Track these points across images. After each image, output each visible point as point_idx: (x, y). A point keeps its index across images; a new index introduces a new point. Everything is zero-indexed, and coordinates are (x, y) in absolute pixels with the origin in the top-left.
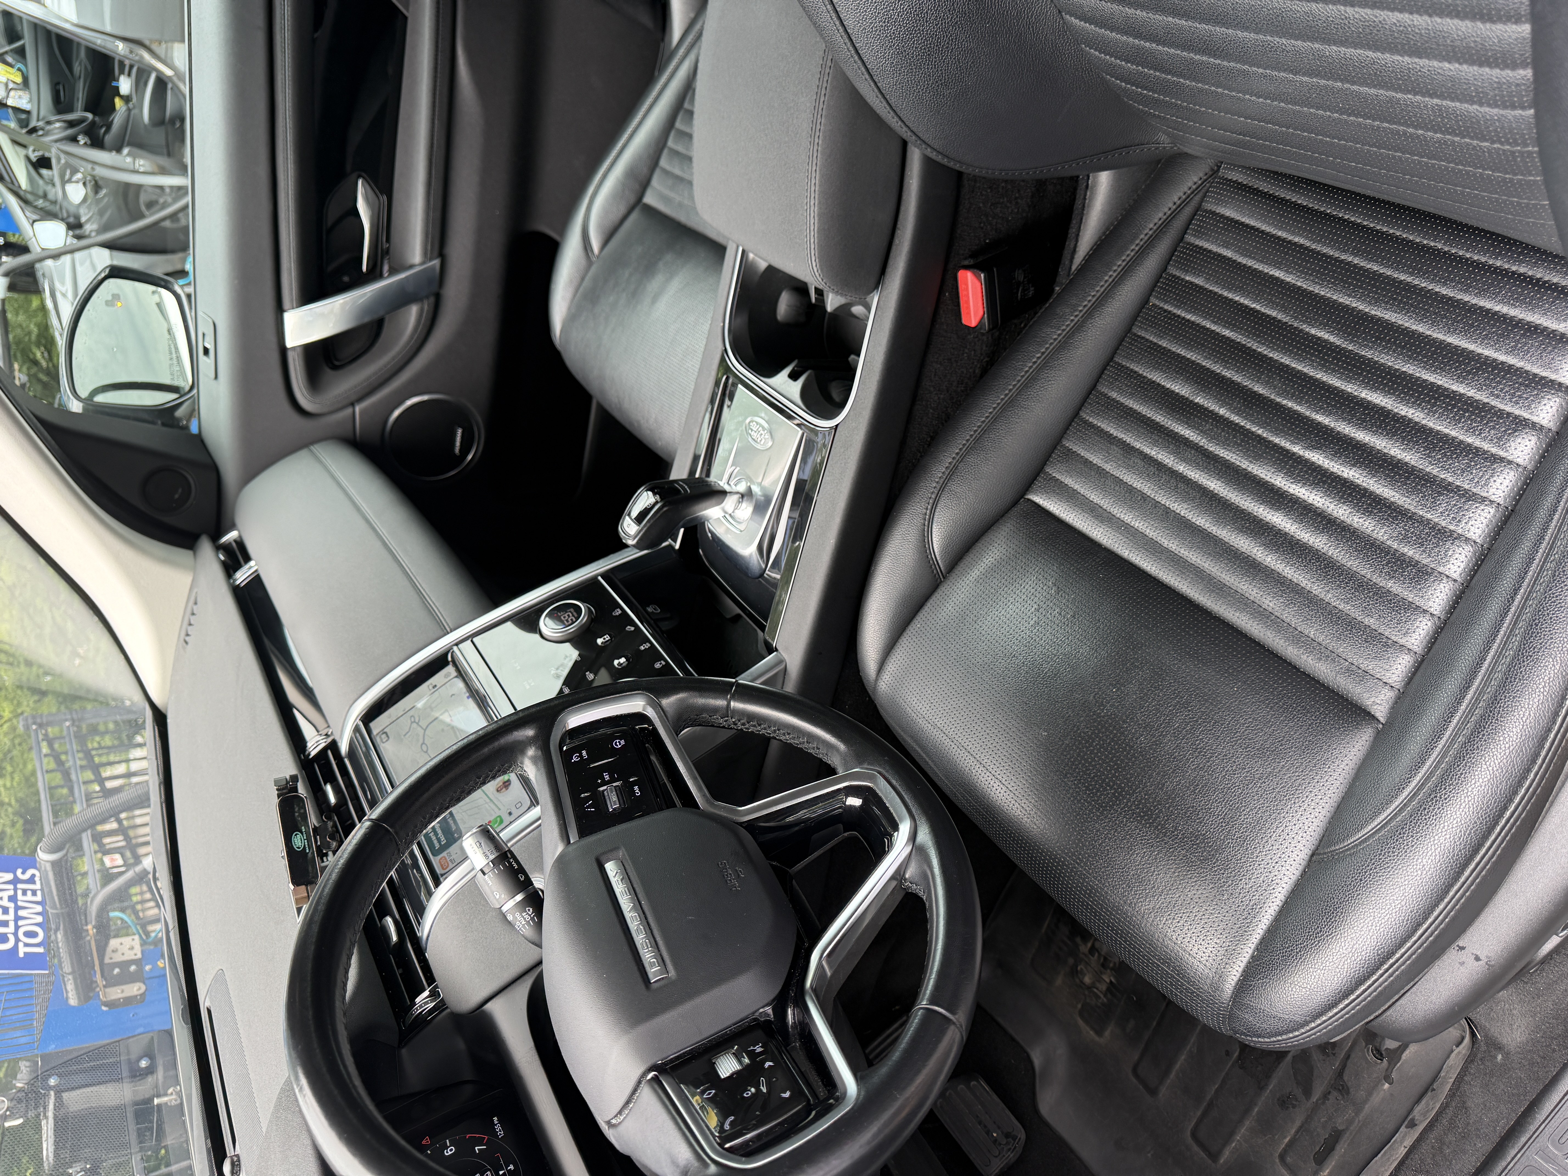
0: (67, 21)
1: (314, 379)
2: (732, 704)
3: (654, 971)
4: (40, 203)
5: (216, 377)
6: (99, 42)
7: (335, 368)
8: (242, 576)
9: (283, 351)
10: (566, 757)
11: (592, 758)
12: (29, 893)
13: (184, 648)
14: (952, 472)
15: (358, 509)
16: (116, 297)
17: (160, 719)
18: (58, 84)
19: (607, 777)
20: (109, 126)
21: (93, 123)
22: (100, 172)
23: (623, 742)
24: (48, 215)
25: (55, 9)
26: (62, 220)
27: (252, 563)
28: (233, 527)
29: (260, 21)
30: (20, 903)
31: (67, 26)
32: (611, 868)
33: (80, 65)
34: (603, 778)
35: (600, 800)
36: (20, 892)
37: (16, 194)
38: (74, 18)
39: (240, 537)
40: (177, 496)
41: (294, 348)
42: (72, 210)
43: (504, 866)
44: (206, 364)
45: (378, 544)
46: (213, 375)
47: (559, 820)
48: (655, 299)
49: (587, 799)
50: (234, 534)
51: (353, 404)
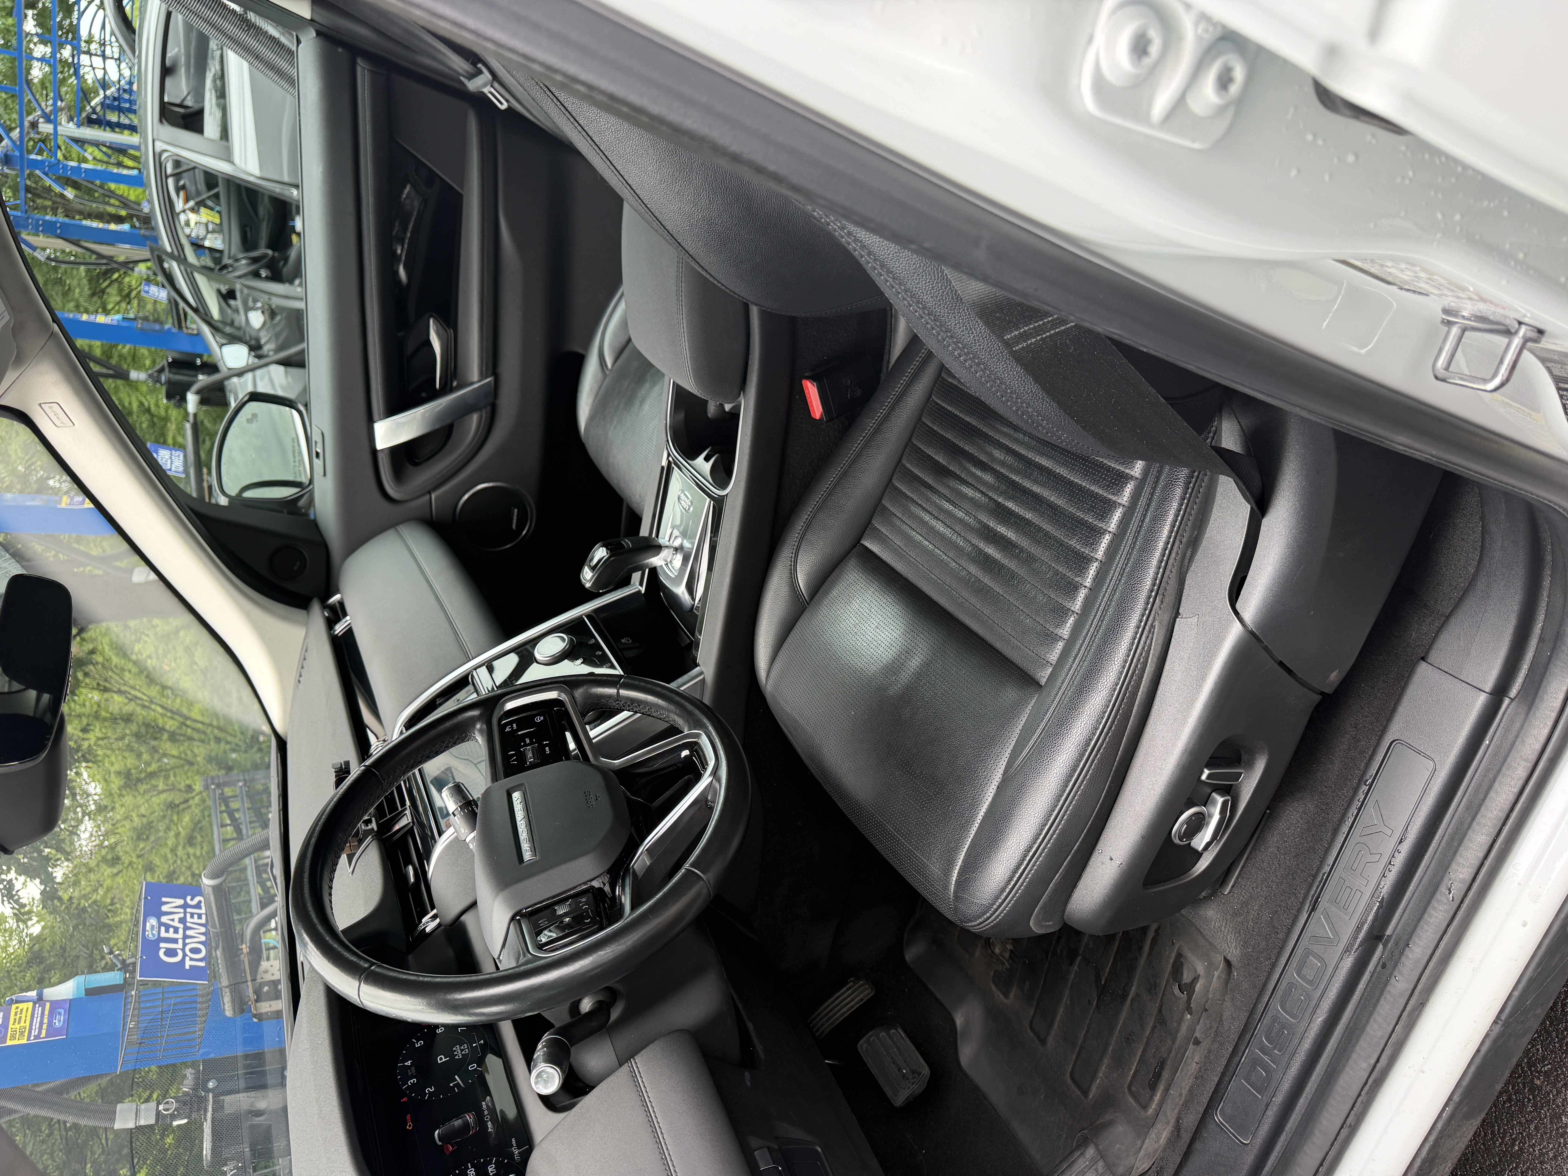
0: (252, 175)
1: (398, 473)
2: (621, 691)
3: (528, 857)
4: (228, 330)
5: (325, 475)
6: (278, 190)
7: (416, 464)
8: (339, 628)
9: (374, 452)
10: (502, 728)
11: (519, 730)
12: (196, 916)
13: (298, 686)
14: (808, 526)
15: (422, 572)
16: (255, 416)
17: (282, 745)
18: (245, 226)
19: (528, 741)
20: (286, 260)
21: (273, 257)
22: (276, 302)
23: (542, 718)
24: (233, 339)
25: (243, 166)
26: (246, 343)
27: (348, 618)
28: (337, 591)
30: (188, 924)
31: (252, 179)
32: (516, 796)
33: (264, 209)
34: (525, 742)
35: (522, 757)
36: (188, 915)
37: (209, 322)
38: (257, 172)
39: (342, 598)
40: (296, 568)
41: (382, 450)
42: (253, 334)
43: (468, 810)
44: (319, 464)
45: (432, 597)
46: (322, 474)
47: (491, 769)
48: (642, 402)
49: (513, 755)
50: (337, 597)
51: (430, 493)
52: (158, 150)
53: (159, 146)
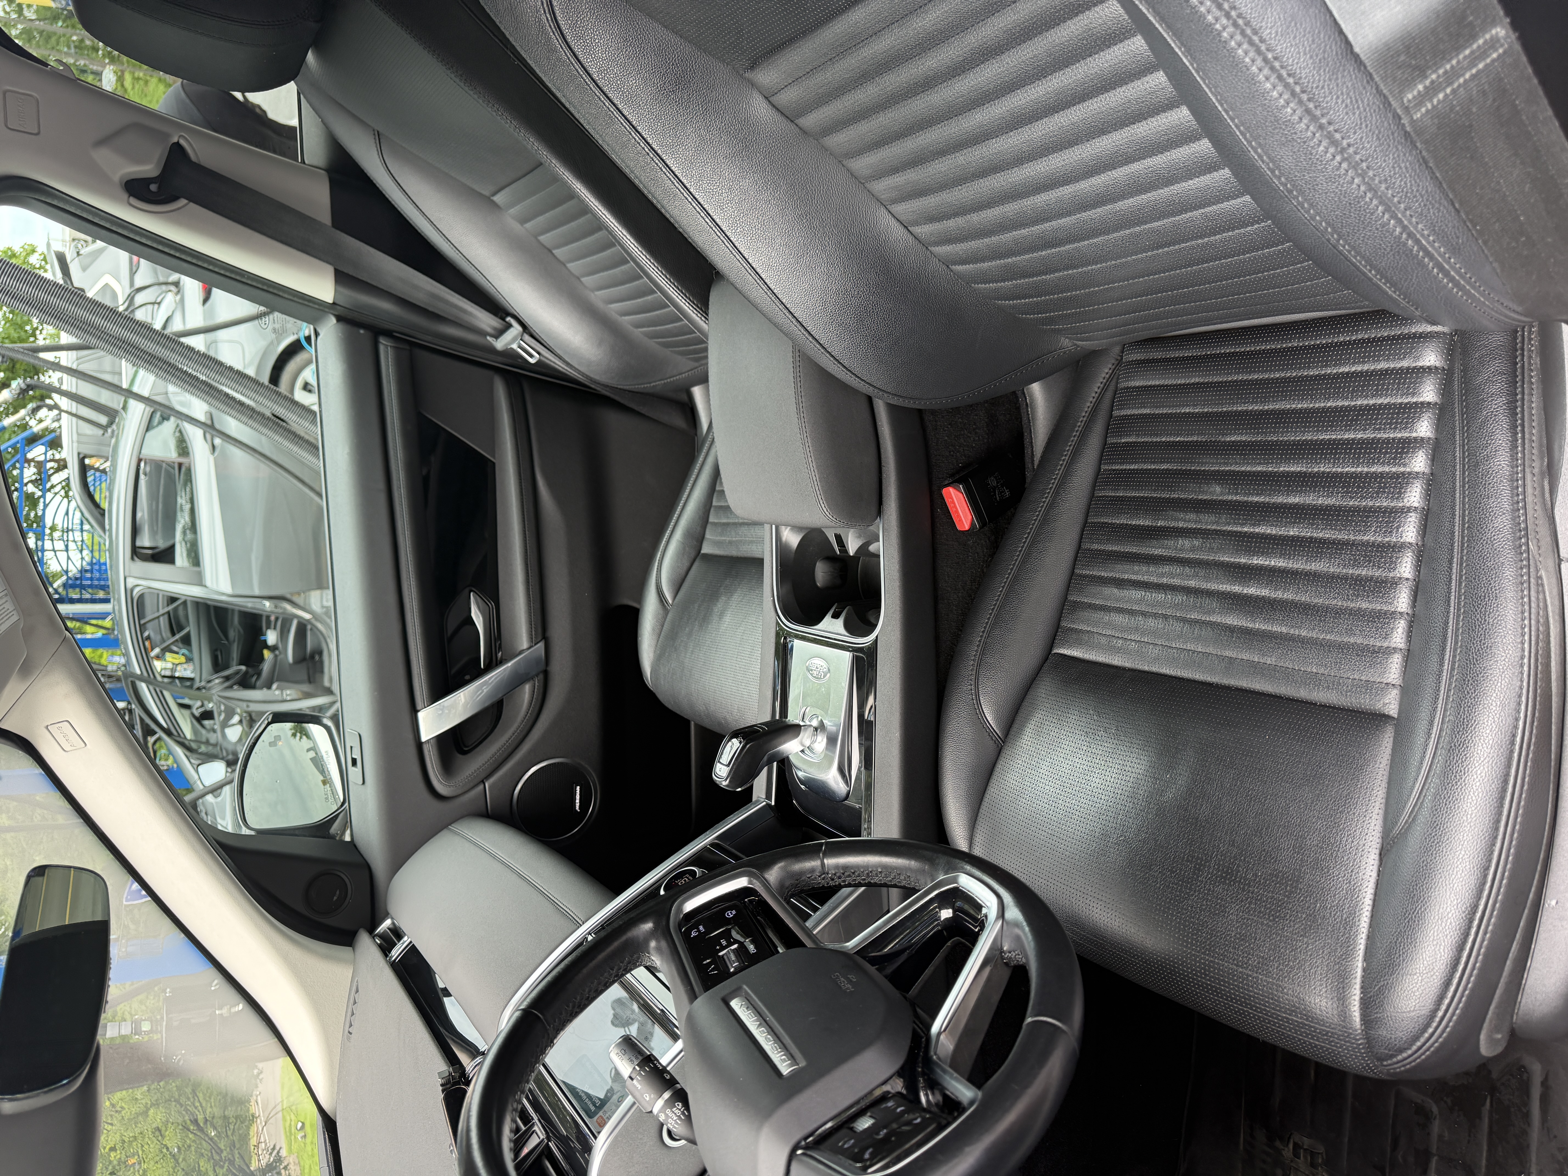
0: (223, 594)
1: (447, 766)
2: (825, 861)
3: (785, 1068)
4: (203, 749)
5: (364, 783)
6: (250, 605)
7: (465, 753)
8: (396, 952)
9: (419, 745)
10: (686, 936)
11: (709, 931)
13: (349, 1039)
14: (984, 650)
15: (494, 857)
17: (330, 1125)
18: (216, 650)
19: (724, 943)
20: (259, 674)
21: (246, 673)
22: (254, 707)
23: (734, 912)
24: (210, 757)
25: (215, 587)
26: (222, 759)
27: (405, 938)
28: (386, 915)
29: (381, 485)
31: (224, 598)
32: (735, 1004)
33: (235, 631)
34: (721, 944)
35: (721, 963)
37: (182, 745)
38: (229, 591)
39: (393, 923)
40: (335, 898)
41: (428, 741)
42: (230, 748)
43: (649, 1067)
44: (354, 773)
46: (361, 782)
47: (685, 986)
48: (721, 615)
49: (709, 964)
50: (388, 923)
51: (483, 782)
52: (129, 586)
53: (131, 582)
